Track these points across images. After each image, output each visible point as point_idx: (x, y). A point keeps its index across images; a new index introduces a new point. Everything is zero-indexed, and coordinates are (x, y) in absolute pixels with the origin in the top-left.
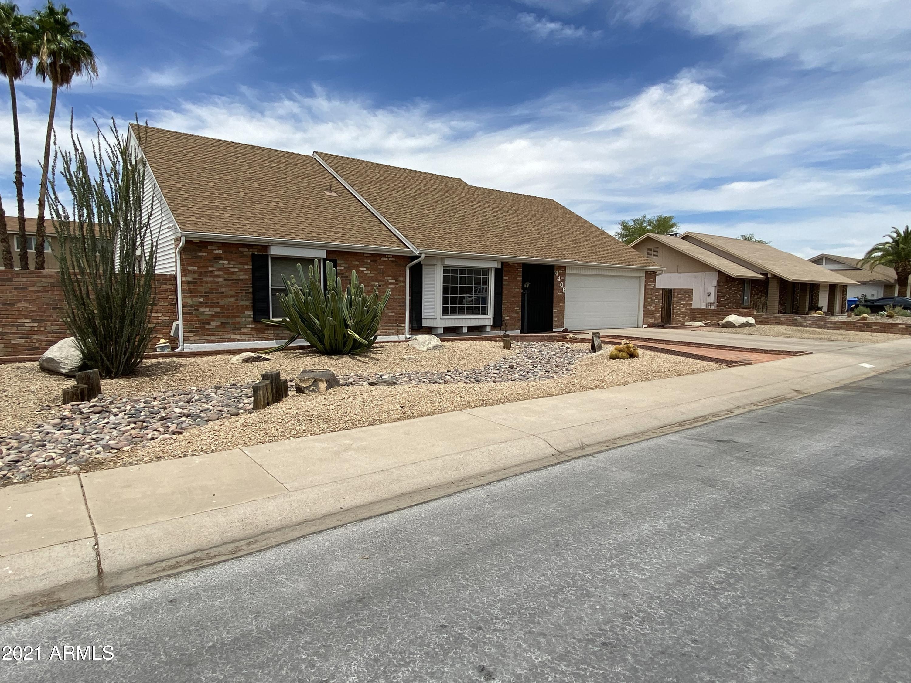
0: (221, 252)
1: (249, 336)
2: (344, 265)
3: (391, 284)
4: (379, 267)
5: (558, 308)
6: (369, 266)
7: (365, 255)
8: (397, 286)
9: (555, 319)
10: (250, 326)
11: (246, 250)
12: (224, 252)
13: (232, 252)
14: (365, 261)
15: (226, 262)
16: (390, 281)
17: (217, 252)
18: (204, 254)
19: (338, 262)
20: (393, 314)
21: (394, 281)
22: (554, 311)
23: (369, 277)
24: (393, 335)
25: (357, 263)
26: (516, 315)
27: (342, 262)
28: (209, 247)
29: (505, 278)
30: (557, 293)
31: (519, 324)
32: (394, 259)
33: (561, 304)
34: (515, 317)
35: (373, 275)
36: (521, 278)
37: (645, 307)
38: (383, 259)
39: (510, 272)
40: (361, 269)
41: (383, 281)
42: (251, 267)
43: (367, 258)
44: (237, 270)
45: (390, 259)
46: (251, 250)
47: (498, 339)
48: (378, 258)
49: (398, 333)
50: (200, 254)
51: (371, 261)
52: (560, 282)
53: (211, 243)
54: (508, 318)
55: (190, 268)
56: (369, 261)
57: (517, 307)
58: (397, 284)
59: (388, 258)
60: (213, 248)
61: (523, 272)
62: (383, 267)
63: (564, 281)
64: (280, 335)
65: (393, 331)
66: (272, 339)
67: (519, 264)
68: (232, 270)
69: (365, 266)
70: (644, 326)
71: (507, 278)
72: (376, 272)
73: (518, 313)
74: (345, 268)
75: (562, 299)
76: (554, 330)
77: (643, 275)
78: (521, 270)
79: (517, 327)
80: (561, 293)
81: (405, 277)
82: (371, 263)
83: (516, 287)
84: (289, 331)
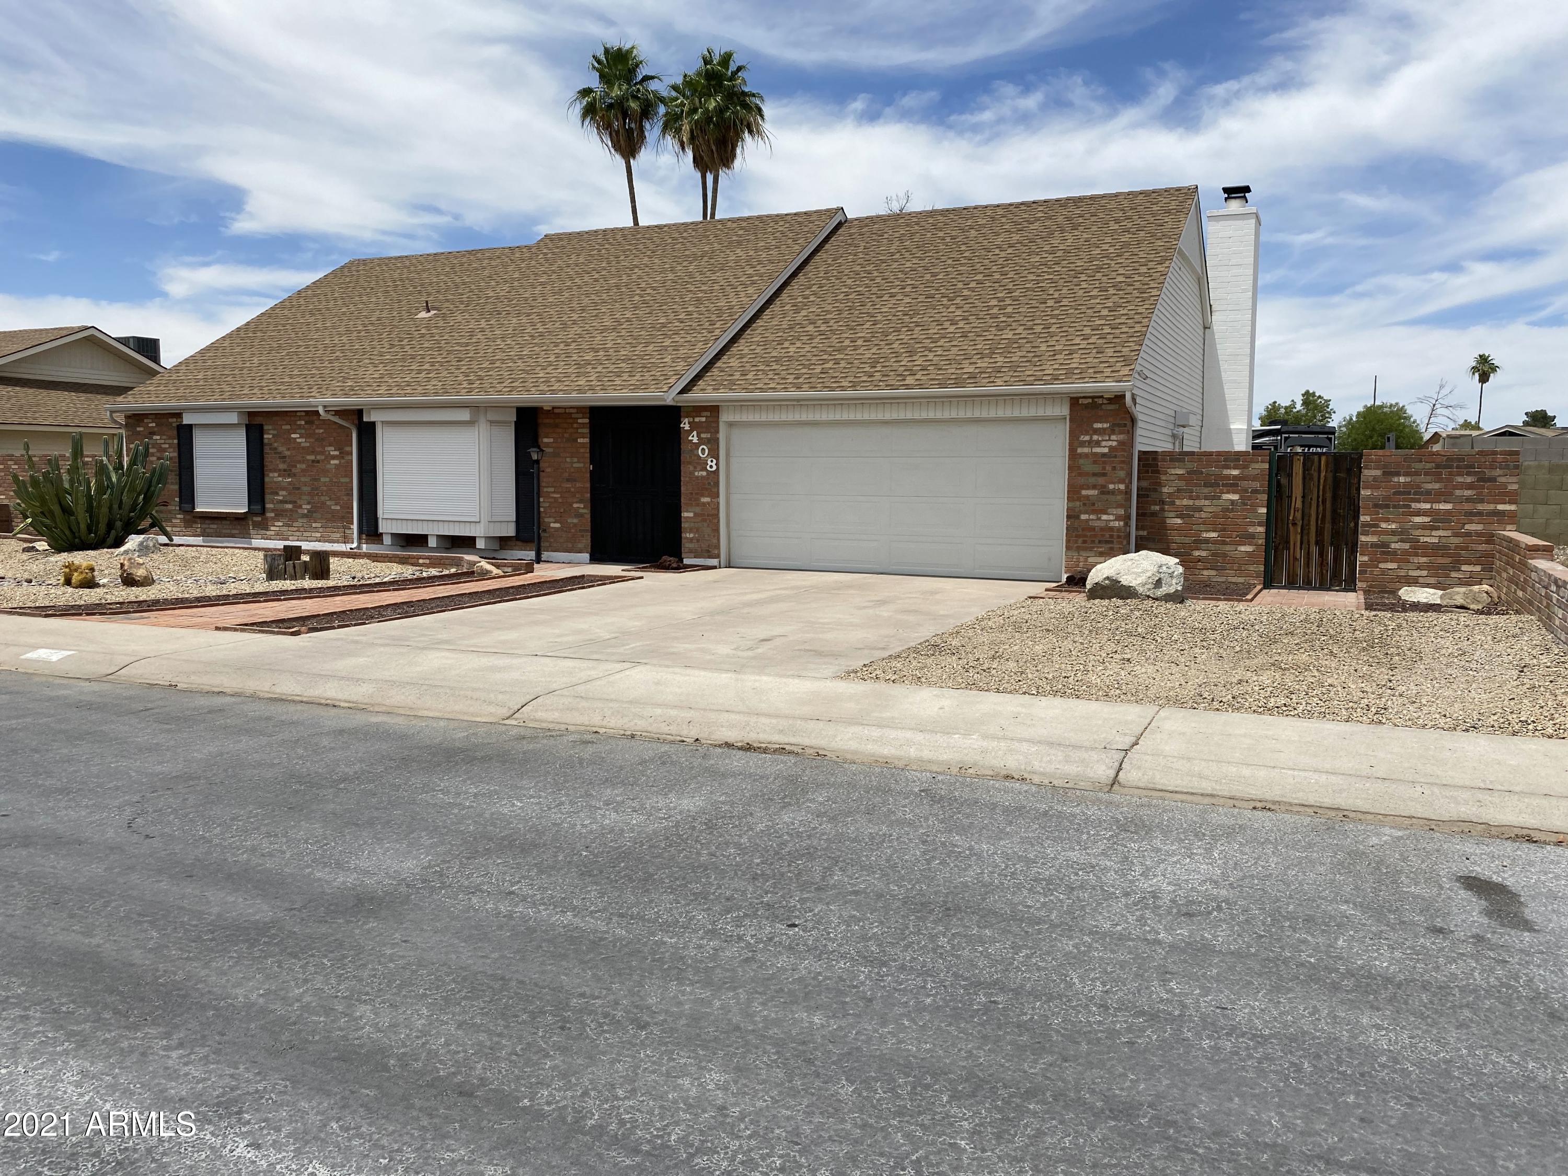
0: (154, 425)
1: (178, 529)
2: (271, 432)
3: (334, 457)
4: (317, 431)
5: (698, 510)
6: (303, 431)
7: (298, 414)
8: (343, 461)
9: (687, 535)
10: (179, 516)
12: (157, 425)
13: (163, 425)
14: (299, 423)
15: (158, 437)
16: (332, 453)
17: (151, 425)
18: (141, 429)
19: (266, 427)
20: (338, 508)
21: (337, 453)
22: (685, 514)
23: (303, 448)
24: (338, 542)
25: (288, 427)
26: (575, 521)
27: (270, 427)
28: (146, 421)
29: (546, 440)
30: (690, 475)
31: (587, 540)
33: (706, 500)
34: (575, 525)
35: (308, 444)
36: (587, 440)
39: (556, 426)
40: (293, 436)
41: (322, 453)
42: (177, 441)
43: (300, 418)
44: (167, 446)
46: (178, 420)
47: (421, 561)
49: (346, 540)
50: (138, 429)
51: (306, 422)
52: (697, 446)
54: (558, 525)
56: (303, 423)
57: (580, 502)
58: (343, 458)
61: (591, 426)
62: (321, 431)
63: (713, 445)
64: (207, 530)
65: (338, 535)
66: (198, 536)
67: (580, 409)
68: (163, 446)
69: (298, 431)
71: (551, 440)
72: (312, 440)
73: (582, 515)
74: (274, 436)
75: (711, 484)
76: (686, 561)
77: (1064, 410)
78: (587, 421)
79: (580, 545)
80: (704, 473)
81: (351, 446)
82: (306, 426)
83: (575, 460)
84: (215, 526)
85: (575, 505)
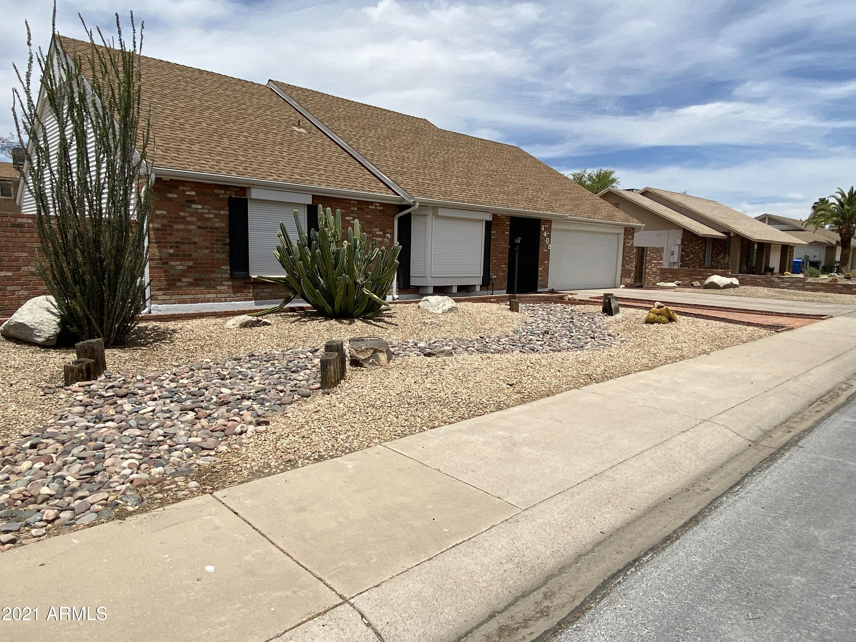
0: (193, 193)
1: (226, 295)
3: (379, 236)
4: (366, 216)
5: (543, 267)
6: (356, 215)
7: (352, 202)
9: (540, 278)
10: (227, 283)
11: (223, 192)
12: (198, 194)
13: (206, 195)
14: (352, 209)
15: (199, 207)
16: (377, 233)
17: (189, 193)
18: (175, 196)
21: (381, 233)
22: (539, 269)
26: (502, 274)
28: (180, 188)
30: (542, 250)
31: (506, 284)
32: (381, 208)
33: (546, 262)
34: (502, 276)
36: (508, 233)
37: (623, 266)
38: (370, 207)
39: (499, 225)
40: (347, 218)
41: (370, 233)
42: (227, 213)
43: (354, 205)
44: (212, 216)
45: (378, 208)
46: (228, 192)
48: (365, 206)
50: (170, 195)
51: (358, 209)
52: (546, 237)
53: (183, 183)
54: (495, 277)
55: (158, 212)
56: (356, 209)
57: (504, 264)
58: (385, 236)
59: (376, 206)
60: (185, 188)
61: (511, 226)
62: (370, 216)
63: (549, 236)
64: (260, 294)
66: (250, 300)
67: (507, 216)
68: (207, 216)
69: (352, 215)
70: (622, 286)
71: (495, 232)
72: (364, 223)
73: (505, 271)
75: (547, 256)
76: (539, 290)
77: (622, 231)
78: (509, 223)
79: (503, 286)
80: (546, 250)
81: (393, 229)
82: (358, 212)
83: (504, 243)
84: (270, 290)
85: (502, 266)
